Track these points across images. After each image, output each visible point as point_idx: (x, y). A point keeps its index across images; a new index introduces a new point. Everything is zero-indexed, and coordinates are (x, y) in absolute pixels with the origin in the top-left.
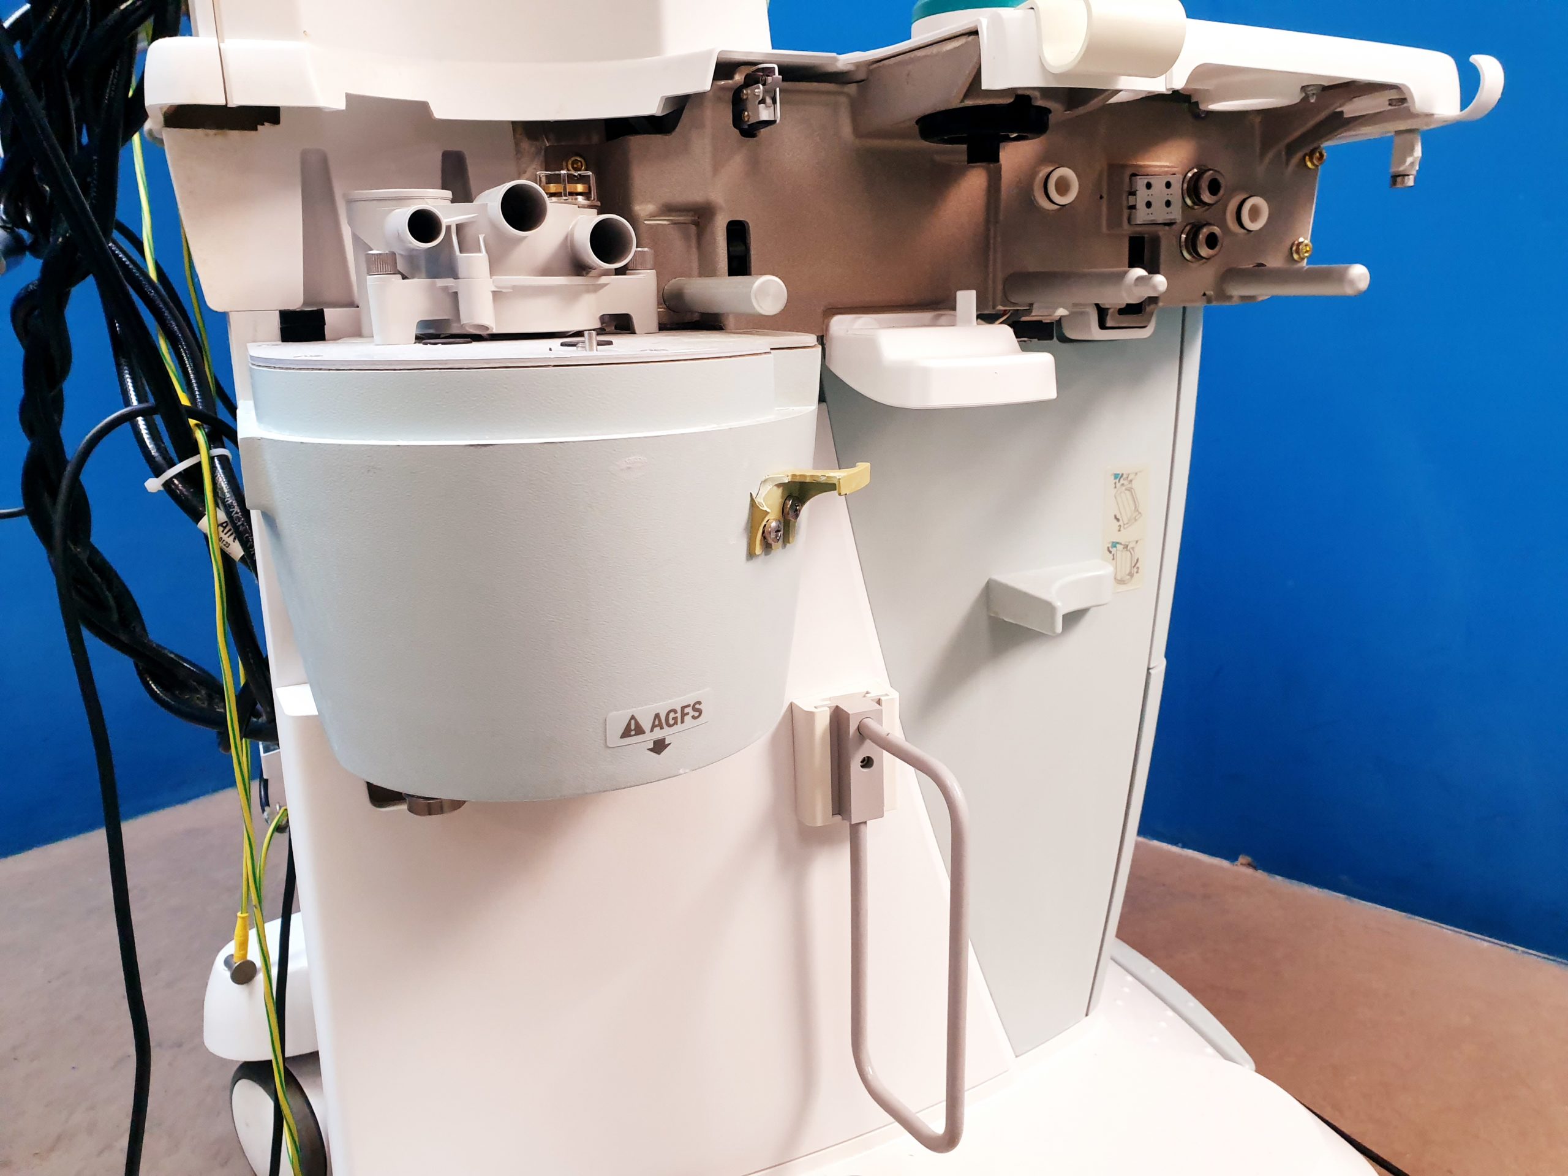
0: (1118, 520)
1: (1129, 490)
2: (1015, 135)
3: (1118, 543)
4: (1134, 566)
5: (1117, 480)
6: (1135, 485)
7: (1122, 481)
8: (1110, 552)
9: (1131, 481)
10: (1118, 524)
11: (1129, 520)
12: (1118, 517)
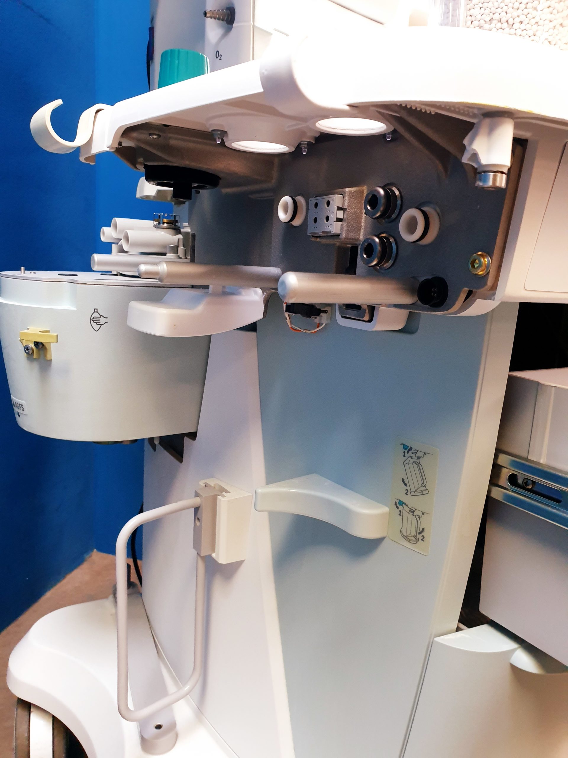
0: (406, 485)
1: (418, 464)
2: (196, 185)
3: (405, 504)
4: (420, 533)
5: (406, 451)
6: (423, 461)
7: (410, 452)
8: (398, 508)
9: (419, 458)
10: (406, 488)
11: (416, 490)
12: (406, 482)
